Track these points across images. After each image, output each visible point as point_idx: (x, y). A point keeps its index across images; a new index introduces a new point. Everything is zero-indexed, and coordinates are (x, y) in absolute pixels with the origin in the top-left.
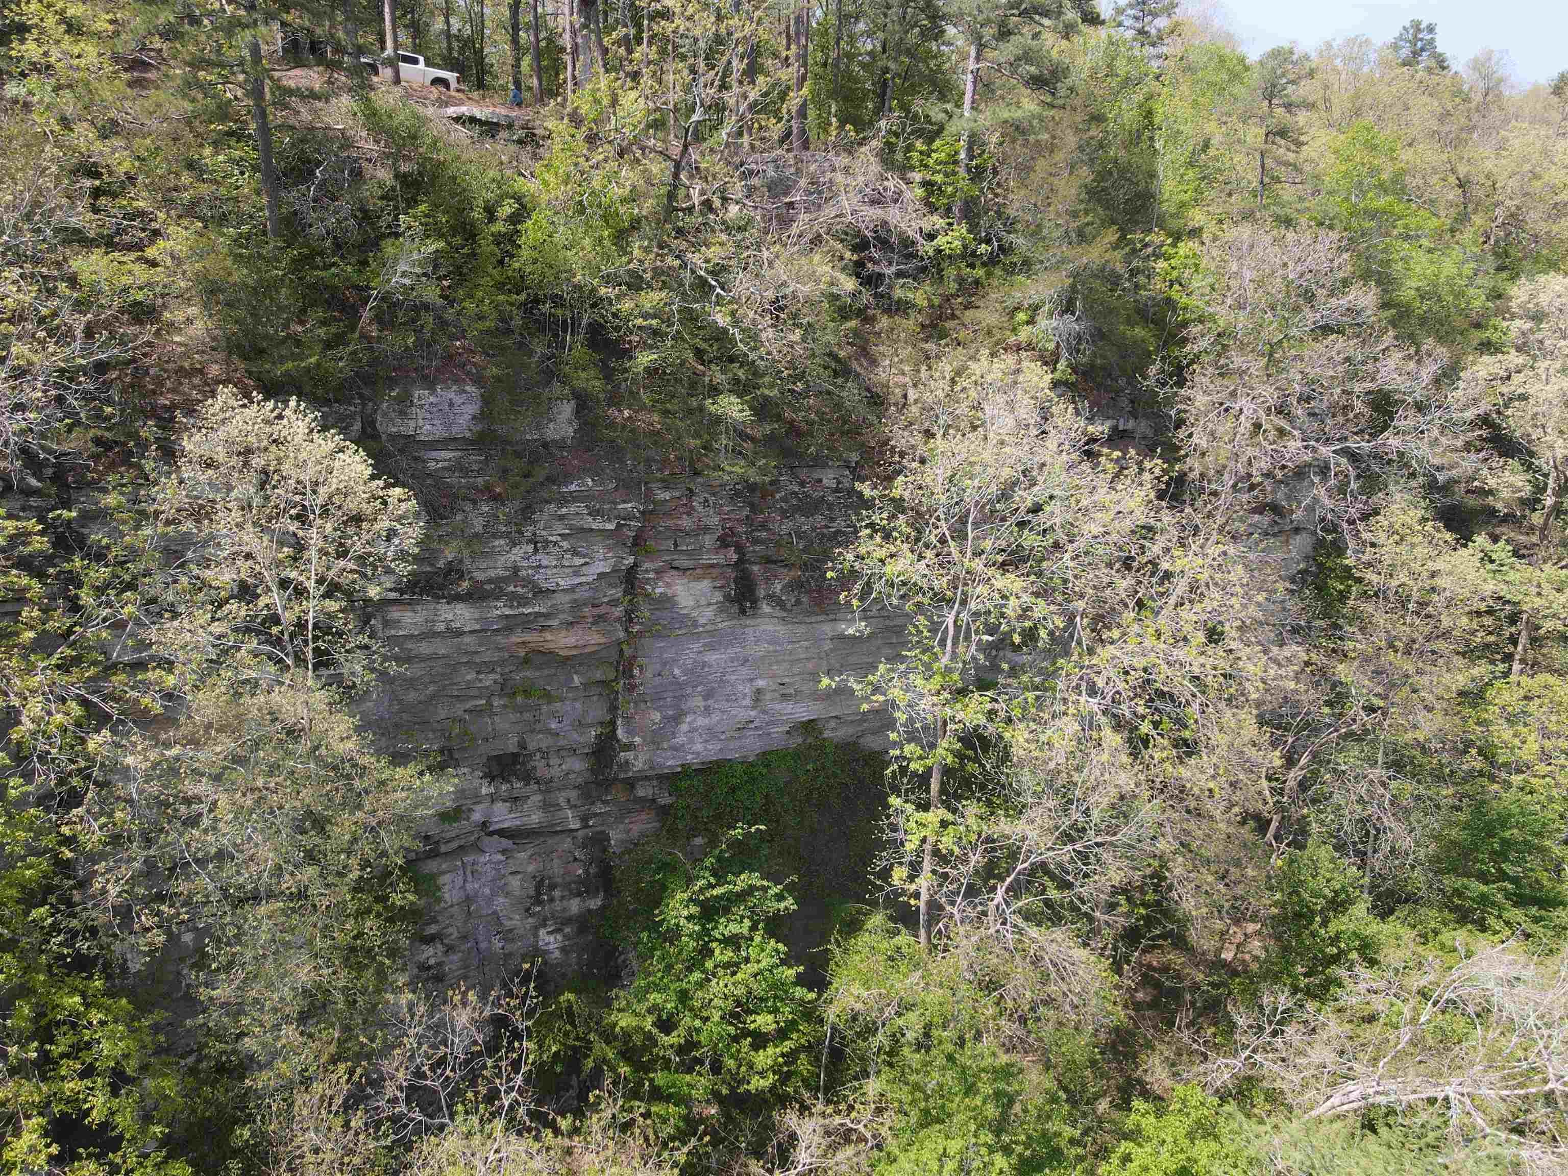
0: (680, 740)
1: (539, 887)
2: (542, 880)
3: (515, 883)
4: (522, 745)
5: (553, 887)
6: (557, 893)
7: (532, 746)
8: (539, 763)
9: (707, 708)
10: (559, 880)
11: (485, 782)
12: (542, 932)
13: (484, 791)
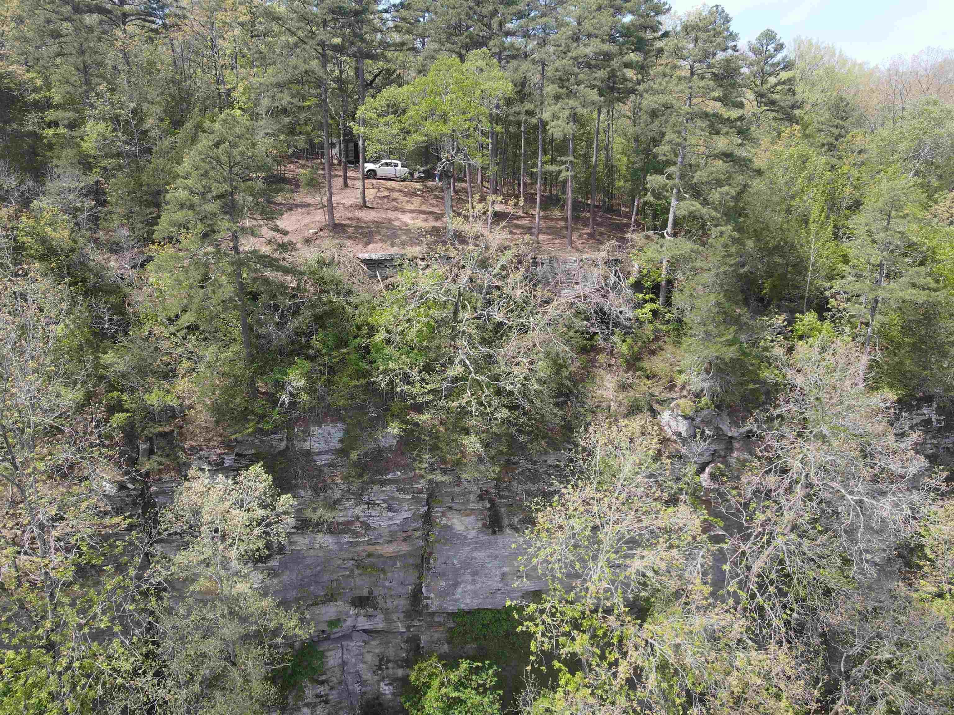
0: (457, 596)
1: (381, 660)
2: (383, 658)
3: (369, 658)
4: (371, 592)
5: (388, 661)
6: (390, 665)
7: (376, 593)
8: (380, 601)
9: (473, 581)
10: (392, 658)
11: (352, 608)
12: (382, 684)
13: (352, 612)
